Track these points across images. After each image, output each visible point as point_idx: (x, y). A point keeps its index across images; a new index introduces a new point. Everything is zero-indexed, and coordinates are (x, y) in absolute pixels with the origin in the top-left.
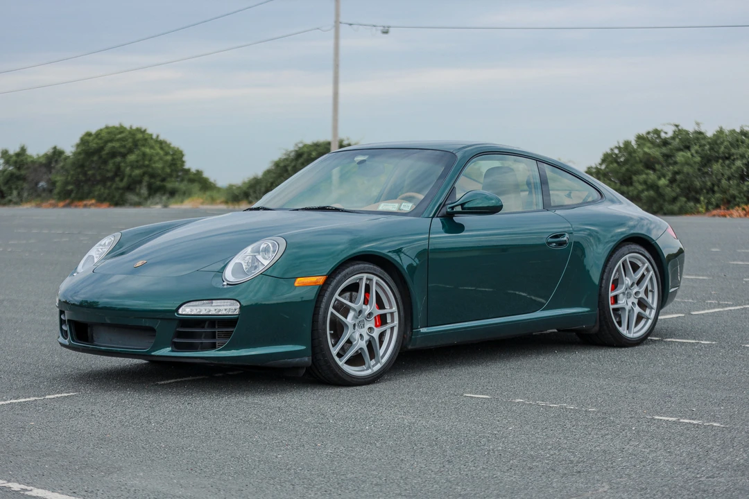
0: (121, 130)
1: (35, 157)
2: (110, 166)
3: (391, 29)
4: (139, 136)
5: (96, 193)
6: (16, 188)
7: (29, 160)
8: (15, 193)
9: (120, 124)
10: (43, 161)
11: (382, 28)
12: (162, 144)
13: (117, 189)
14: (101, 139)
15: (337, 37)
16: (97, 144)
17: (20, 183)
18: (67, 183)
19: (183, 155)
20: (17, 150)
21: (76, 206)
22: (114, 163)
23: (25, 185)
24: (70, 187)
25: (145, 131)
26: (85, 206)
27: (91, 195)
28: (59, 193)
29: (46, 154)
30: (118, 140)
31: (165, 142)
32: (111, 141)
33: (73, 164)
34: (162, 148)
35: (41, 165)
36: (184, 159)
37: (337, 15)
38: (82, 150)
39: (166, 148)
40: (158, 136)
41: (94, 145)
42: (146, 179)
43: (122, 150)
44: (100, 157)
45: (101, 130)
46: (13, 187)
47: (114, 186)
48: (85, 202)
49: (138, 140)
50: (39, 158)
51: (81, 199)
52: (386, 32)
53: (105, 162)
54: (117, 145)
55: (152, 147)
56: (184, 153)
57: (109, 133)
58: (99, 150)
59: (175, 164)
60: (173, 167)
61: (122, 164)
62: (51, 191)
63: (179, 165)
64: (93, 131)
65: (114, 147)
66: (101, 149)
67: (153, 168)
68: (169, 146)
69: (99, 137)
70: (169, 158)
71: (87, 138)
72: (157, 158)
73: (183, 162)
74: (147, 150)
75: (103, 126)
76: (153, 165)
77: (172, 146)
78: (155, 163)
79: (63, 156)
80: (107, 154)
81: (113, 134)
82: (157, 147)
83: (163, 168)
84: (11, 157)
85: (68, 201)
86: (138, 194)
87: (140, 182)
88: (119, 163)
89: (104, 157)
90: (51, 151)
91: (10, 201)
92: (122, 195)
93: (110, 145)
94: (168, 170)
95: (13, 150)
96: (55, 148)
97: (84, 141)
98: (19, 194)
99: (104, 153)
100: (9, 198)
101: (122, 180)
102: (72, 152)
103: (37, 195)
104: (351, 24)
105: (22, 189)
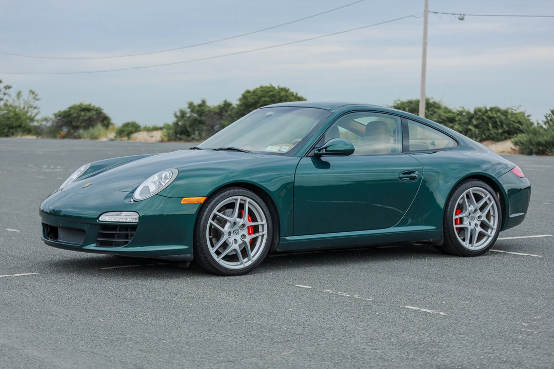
0: (271, 89)
1: (212, 107)
4: (283, 94)
6: (198, 130)
7: (207, 109)
8: (197, 133)
9: (271, 85)
10: (217, 110)
11: (459, 16)
14: (256, 95)
15: (426, 23)
16: (254, 99)
17: (201, 125)
20: (200, 102)
23: (204, 128)
25: (288, 90)
29: (219, 106)
30: (269, 96)
31: (302, 98)
32: (264, 97)
33: (237, 113)
35: (215, 113)
37: (426, 6)
38: (243, 103)
40: (297, 94)
41: (251, 100)
45: (257, 89)
46: (196, 128)
49: (283, 96)
50: (215, 108)
52: (462, 19)
54: (267, 99)
57: (262, 91)
58: (255, 104)
64: (252, 89)
65: (265, 101)
69: (256, 94)
71: (247, 94)
75: (258, 86)
79: (231, 107)
81: (265, 91)
84: (194, 106)
90: (223, 103)
91: (194, 139)
93: (263, 99)
95: (197, 102)
96: (225, 101)
97: (245, 97)
98: (200, 135)
100: (193, 136)
102: (237, 105)
104: (436, 13)
105: (202, 130)
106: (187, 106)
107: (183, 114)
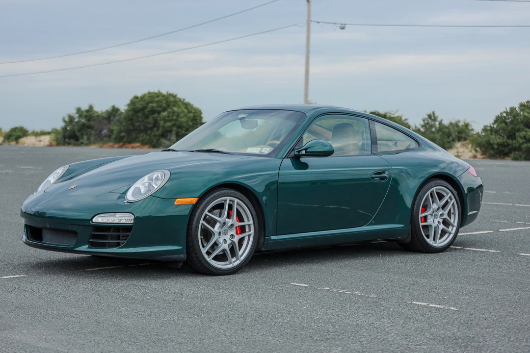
0: (158, 95)
1: (100, 112)
2: (151, 119)
3: (346, 26)
4: (172, 99)
5: (141, 139)
6: (87, 134)
7: (95, 115)
8: (85, 137)
9: (159, 91)
10: (105, 115)
11: (340, 25)
12: (187, 105)
13: (155, 136)
14: (144, 101)
15: (308, 31)
16: (141, 104)
17: (89, 130)
18: (121, 131)
19: (201, 113)
20: (87, 108)
21: (126, 148)
22: (153, 118)
23: (93, 132)
24: (123, 134)
25: (176, 96)
26: (133, 147)
27: (137, 140)
28: (115, 138)
29: (107, 111)
30: (158, 102)
31: (189, 104)
32: (151, 102)
33: (125, 118)
34: (186, 108)
35: (104, 118)
36: (202, 115)
37: (309, 16)
38: (132, 108)
39: (190, 108)
40: (184, 100)
41: (139, 106)
42: (174, 129)
43: (159, 109)
44: (144, 114)
45: (145, 95)
46: (85, 133)
47: (153, 134)
48: (133, 145)
49: (171, 102)
50: (103, 113)
51: (130, 142)
52: (343, 28)
53: (147, 117)
54: (154, 105)
55: (179, 107)
56: (202, 111)
57: (150, 97)
58: (143, 109)
59: (196, 120)
60: (194, 122)
61: (159, 118)
62: (110, 137)
63: (198, 120)
64: (140, 95)
65: (153, 107)
66: (144, 108)
67: (179, 122)
68: (192, 106)
69: (143, 99)
70: (191, 115)
71: (135, 100)
72: (182, 115)
73: (202, 118)
74: (175, 109)
75: (146, 92)
76: (180, 120)
77: (194, 106)
78: (181, 118)
79: (119, 113)
80: (149, 111)
81: (153, 97)
82: (183, 107)
83: (187, 122)
84: (82, 112)
85: (121, 144)
86: (169, 140)
87: (171, 131)
88: (157, 118)
89: (146, 113)
90: (111, 108)
91: (82, 143)
92: (158, 140)
93: (151, 105)
94: (190, 123)
95: (85, 107)
96: (113, 107)
98: (88, 139)
99: (147, 110)
100: (81, 141)
101: (158, 130)
102: (125, 110)
103: (101, 139)
104: (318, 22)
105: (91, 135)
106: (75, 111)
107: (71, 118)
